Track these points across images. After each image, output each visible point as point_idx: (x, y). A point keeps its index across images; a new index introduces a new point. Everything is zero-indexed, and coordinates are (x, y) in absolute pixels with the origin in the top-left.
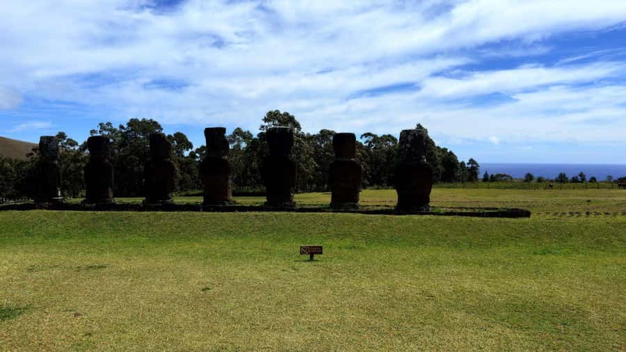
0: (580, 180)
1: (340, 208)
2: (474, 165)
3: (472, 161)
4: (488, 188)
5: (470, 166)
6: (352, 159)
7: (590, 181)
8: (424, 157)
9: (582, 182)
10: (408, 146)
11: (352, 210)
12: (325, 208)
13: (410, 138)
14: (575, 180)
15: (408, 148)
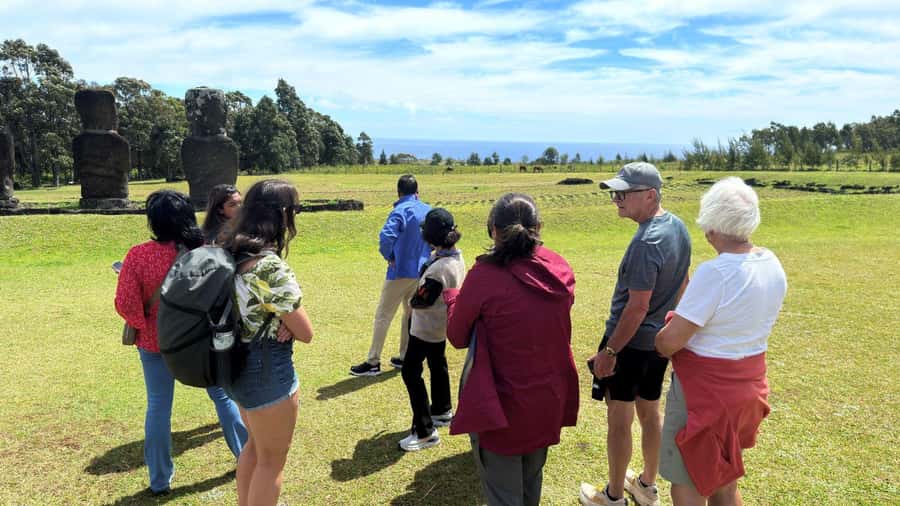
0: (493, 161)
1: (96, 207)
2: (366, 142)
3: (363, 136)
4: (377, 173)
5: (361, 142)
6: (112, 131)
7: (505, 163)
8: (222, 130)
9: (495, 164)
10: (198, 112)
11: (116, 209)
12: (71, 208)
13: (200, 101)
14: (488, 162)
15: (198, 116)
